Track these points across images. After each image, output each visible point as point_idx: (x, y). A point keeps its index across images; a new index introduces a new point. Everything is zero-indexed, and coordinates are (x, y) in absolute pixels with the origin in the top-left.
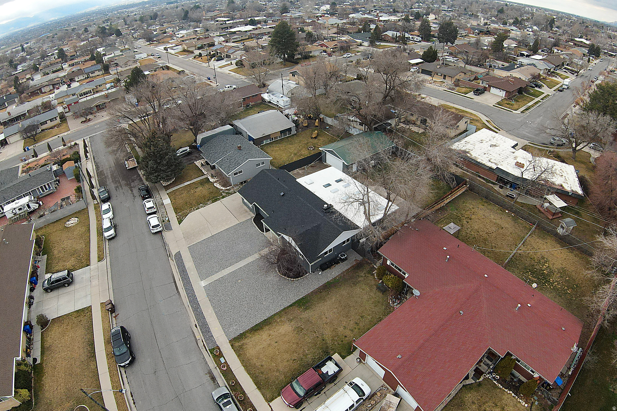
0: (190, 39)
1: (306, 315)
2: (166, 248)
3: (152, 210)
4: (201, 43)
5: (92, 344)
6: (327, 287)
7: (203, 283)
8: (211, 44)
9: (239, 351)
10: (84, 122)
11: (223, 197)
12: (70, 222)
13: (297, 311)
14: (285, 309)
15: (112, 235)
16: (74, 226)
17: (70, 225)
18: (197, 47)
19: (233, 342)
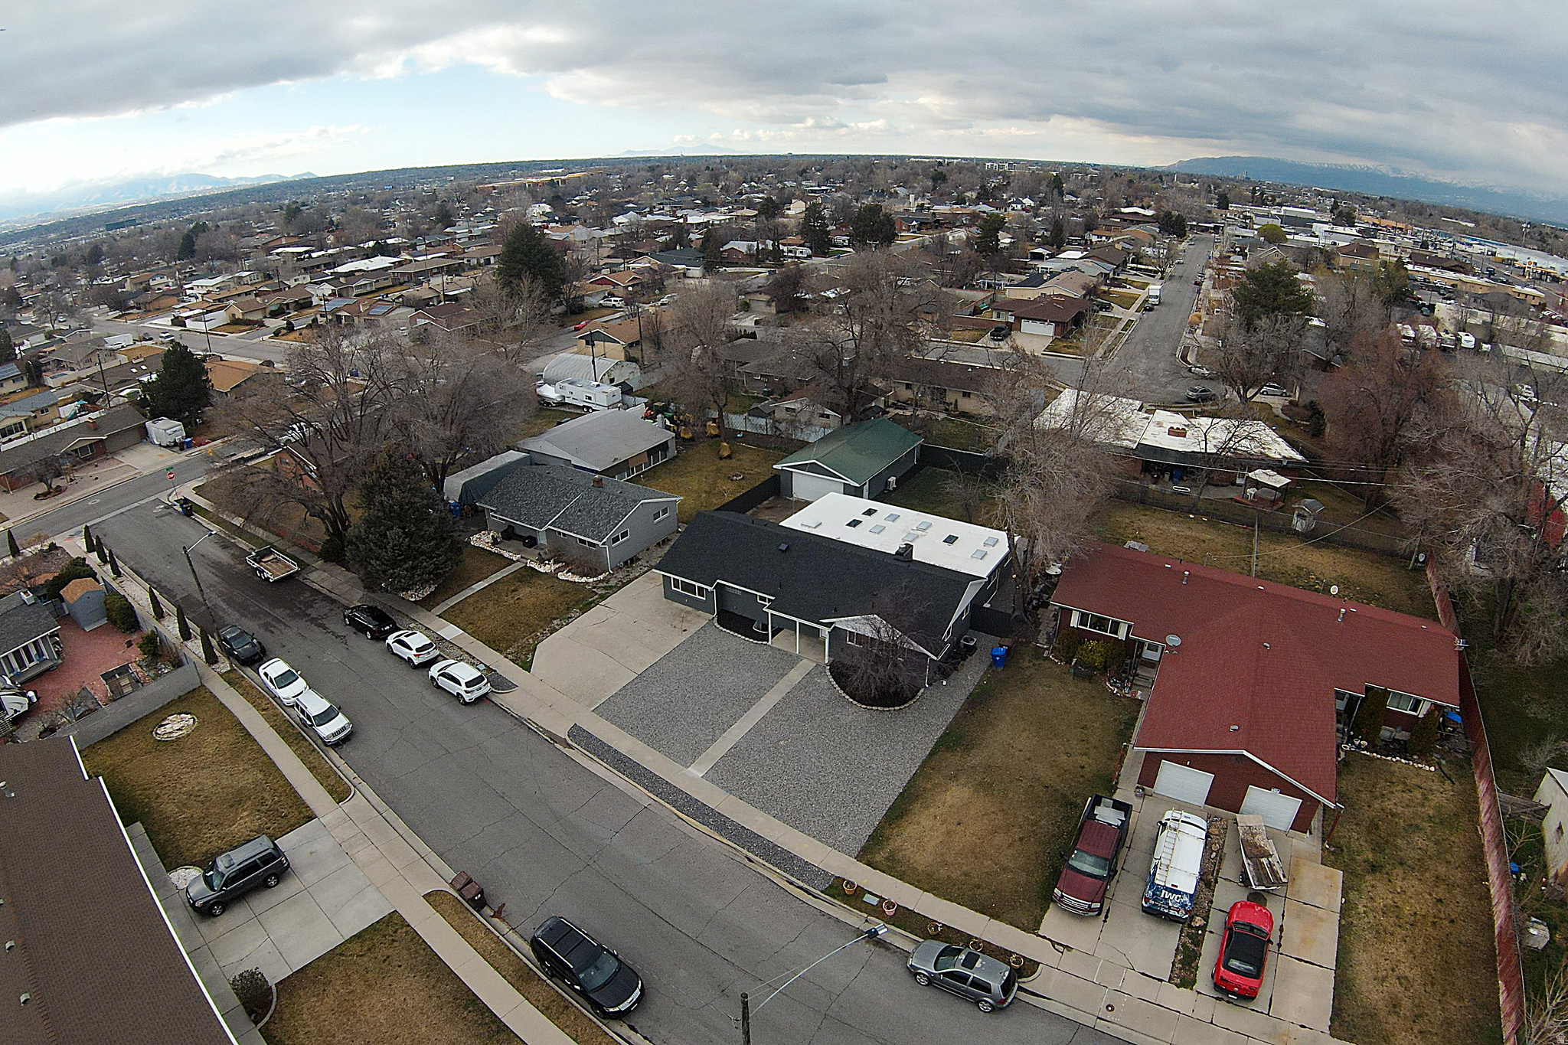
0: (239, 295)
1: (975, 758)
2: (529, 728)
3: (429, 653)
4: (279, 301)
5: (471, 1002)
6: (977, 701)
7: (696, 771)
8: (302, 302)
9: (894, 867)
10: (46, 495)
11: (603, 597)
12: (168, 728)
13: (953, 759)
14: (924, 763)
15: (344, 728)
16: (188, 735)
17: (174, 735)
18: (268, 311)
19: (865, 855)
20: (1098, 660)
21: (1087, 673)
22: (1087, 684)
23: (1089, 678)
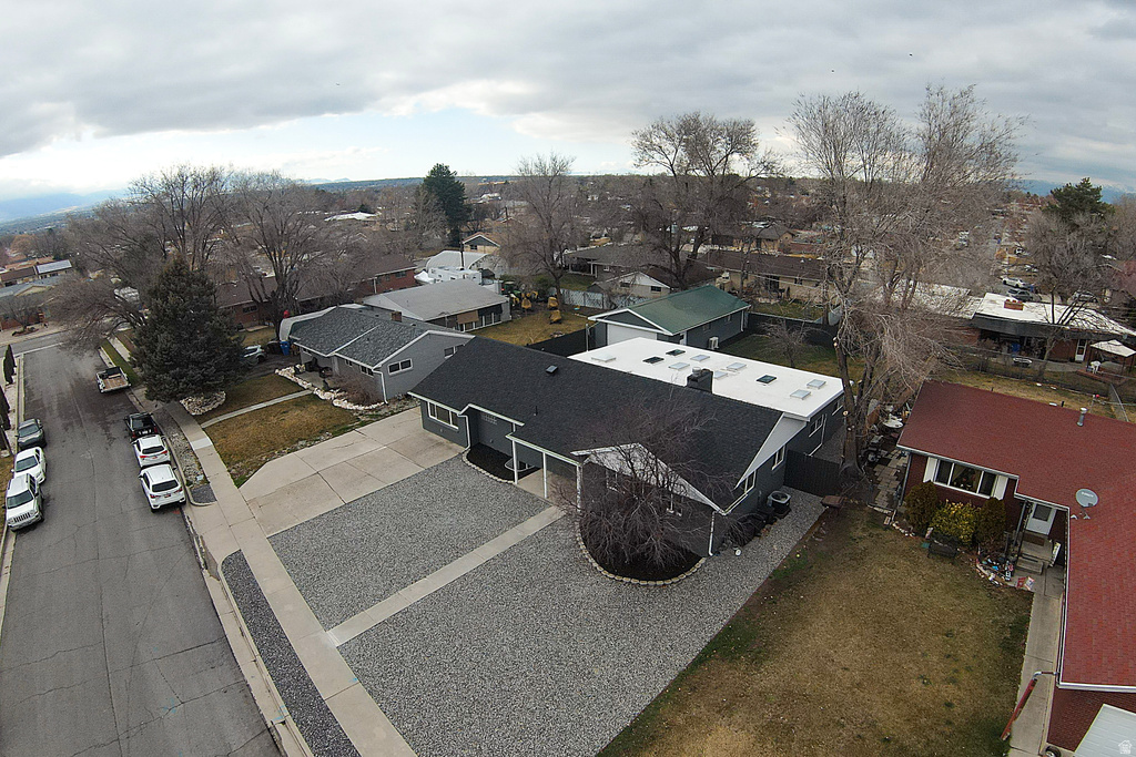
6: (782, 583)
7: (335, 638)
10: (20, 333)
11: (364, 424)
15: (32, 514)
20: (965, 531)
21: (949, 549)
22: (948, 566)
23: (950, 557)
